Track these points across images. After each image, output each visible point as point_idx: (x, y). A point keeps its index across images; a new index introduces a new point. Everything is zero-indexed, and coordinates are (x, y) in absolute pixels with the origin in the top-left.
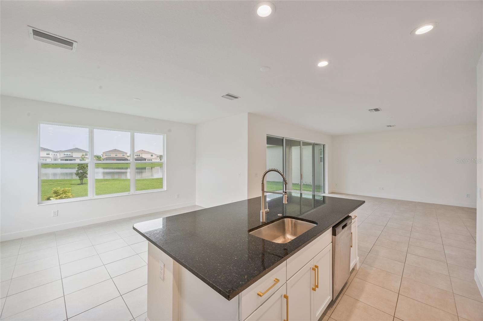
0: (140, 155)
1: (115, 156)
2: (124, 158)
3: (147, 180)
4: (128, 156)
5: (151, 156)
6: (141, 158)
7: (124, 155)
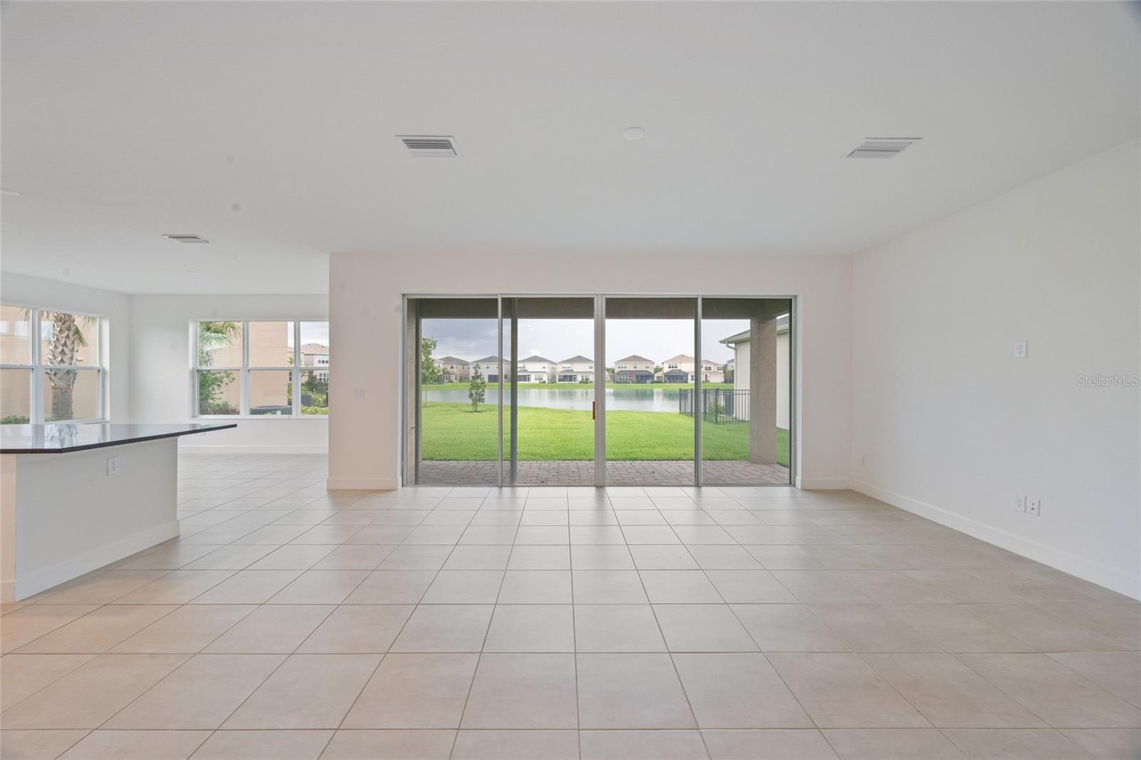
1: (633, 369)
2: (648, 373)
6: (678, 372)
7: (648, 367)
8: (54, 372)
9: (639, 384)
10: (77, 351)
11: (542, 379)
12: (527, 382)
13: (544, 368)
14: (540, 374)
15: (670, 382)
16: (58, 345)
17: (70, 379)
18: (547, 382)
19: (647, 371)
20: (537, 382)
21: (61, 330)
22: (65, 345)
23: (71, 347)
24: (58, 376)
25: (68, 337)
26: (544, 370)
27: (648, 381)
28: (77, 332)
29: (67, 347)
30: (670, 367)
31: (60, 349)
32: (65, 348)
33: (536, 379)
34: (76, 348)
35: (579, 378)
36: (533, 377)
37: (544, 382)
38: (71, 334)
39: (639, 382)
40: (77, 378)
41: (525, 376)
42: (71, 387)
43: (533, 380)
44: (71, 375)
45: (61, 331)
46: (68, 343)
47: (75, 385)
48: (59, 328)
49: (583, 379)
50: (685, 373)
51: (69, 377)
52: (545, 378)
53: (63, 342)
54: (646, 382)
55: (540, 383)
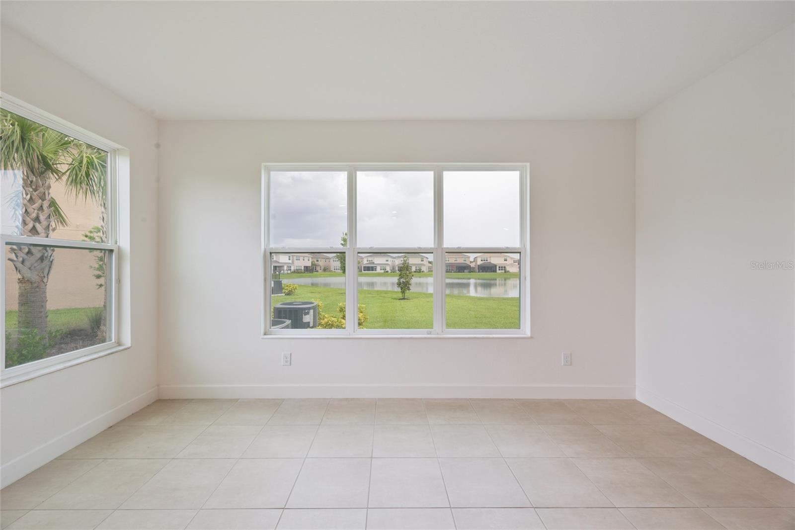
0: (488, 259)
1: (454, 262)
2: (466, 265)
3: (494, 300)
4: (471, 262)
5: (505, 260)
6: (488, 264)
7: (465, 261)
8: (21, 259)
9: (459, 273)
10: (54, 230)
11: (386, 269)
12: (374, 272)
13: (387, 261)
14: (384, 266)
15: (483, 272)
16: (28, 219)
17: (44, 269)
18: (390, 271)
19: (465, 263)
20: (383, 271)
21: (31, 197)
22: (37, 219)
23: (45, 223)
24: (28, 264)
25: (41, 208)
26: (387, 263)
27: (465, 271)
28: (53, 203)
29: (40, 222)
30: (482, 261)
31: (30, 225)
32: (37, 225)
33: (381, 269)
34: (53, 224)
35: (414, 269)
36: (378, 268)
37: (387, 272)
38: (46, 204)
39: (459, 272)
40: (54, 267)
41: (373, 267)
42: (45, 280)
43: (379, 270)
44: (46, 262)
45: (31, 200)
46: (42, 218)
47: (50, 276)
48: (29, 197)
49: (416, 270)
50: (494, 264)
51: (43, 265)
52: (388, 269)
53: (34, 215)
54: (464, 272)
55: (384, 272)
